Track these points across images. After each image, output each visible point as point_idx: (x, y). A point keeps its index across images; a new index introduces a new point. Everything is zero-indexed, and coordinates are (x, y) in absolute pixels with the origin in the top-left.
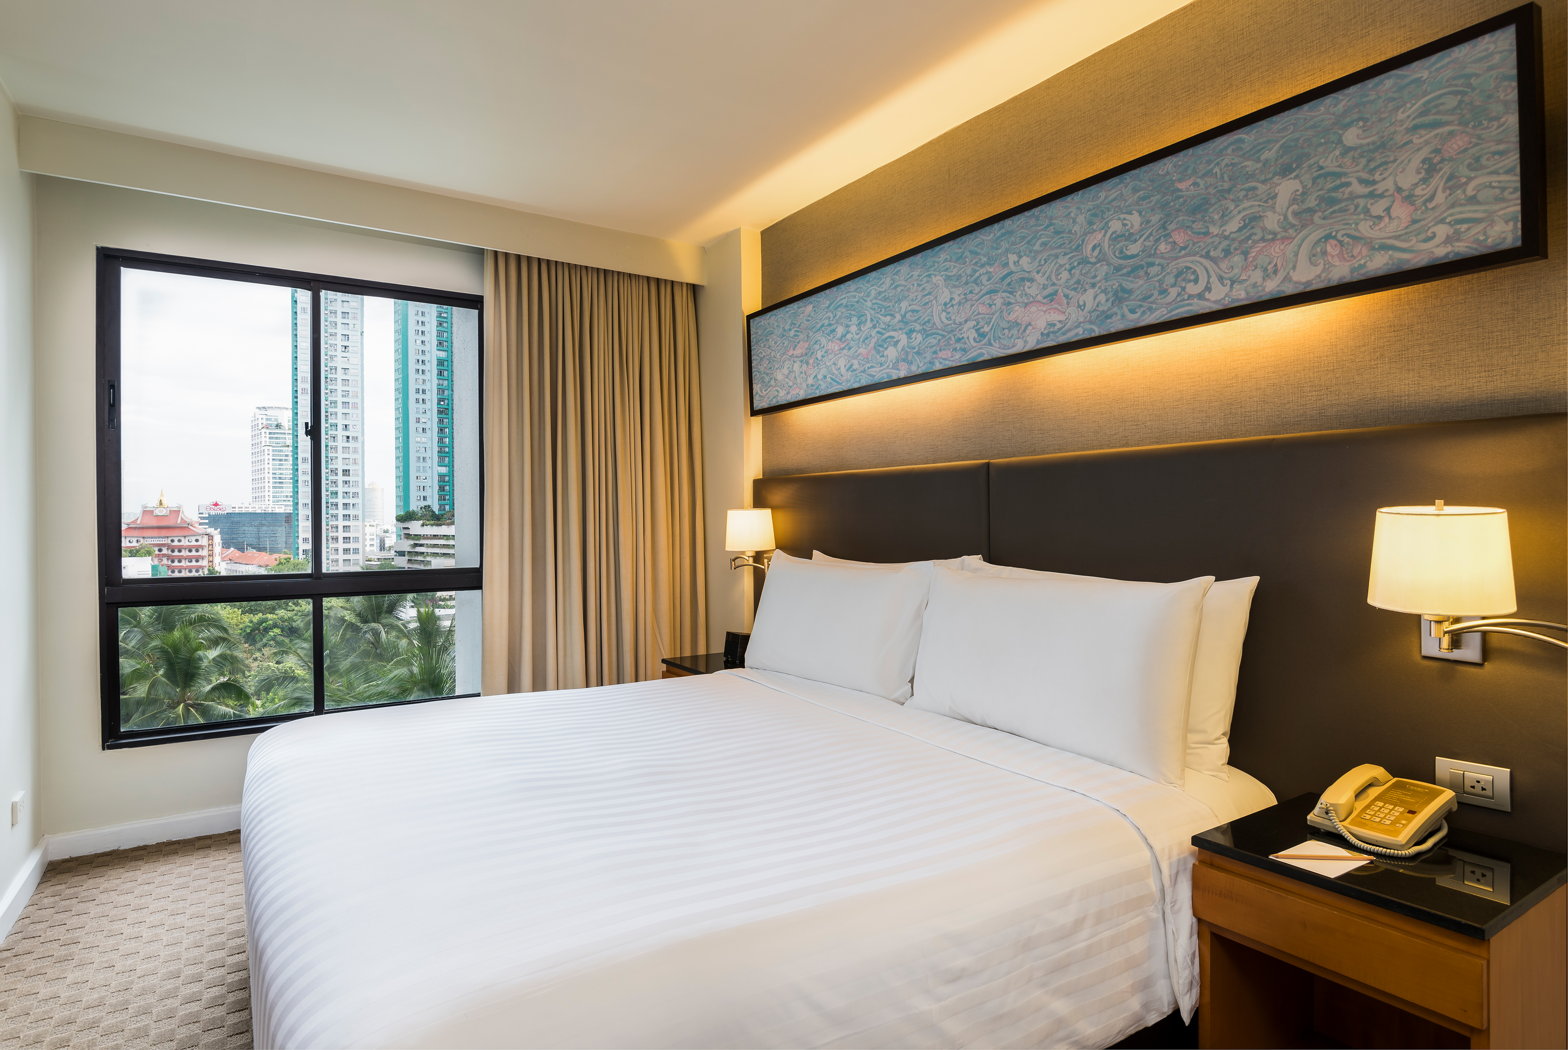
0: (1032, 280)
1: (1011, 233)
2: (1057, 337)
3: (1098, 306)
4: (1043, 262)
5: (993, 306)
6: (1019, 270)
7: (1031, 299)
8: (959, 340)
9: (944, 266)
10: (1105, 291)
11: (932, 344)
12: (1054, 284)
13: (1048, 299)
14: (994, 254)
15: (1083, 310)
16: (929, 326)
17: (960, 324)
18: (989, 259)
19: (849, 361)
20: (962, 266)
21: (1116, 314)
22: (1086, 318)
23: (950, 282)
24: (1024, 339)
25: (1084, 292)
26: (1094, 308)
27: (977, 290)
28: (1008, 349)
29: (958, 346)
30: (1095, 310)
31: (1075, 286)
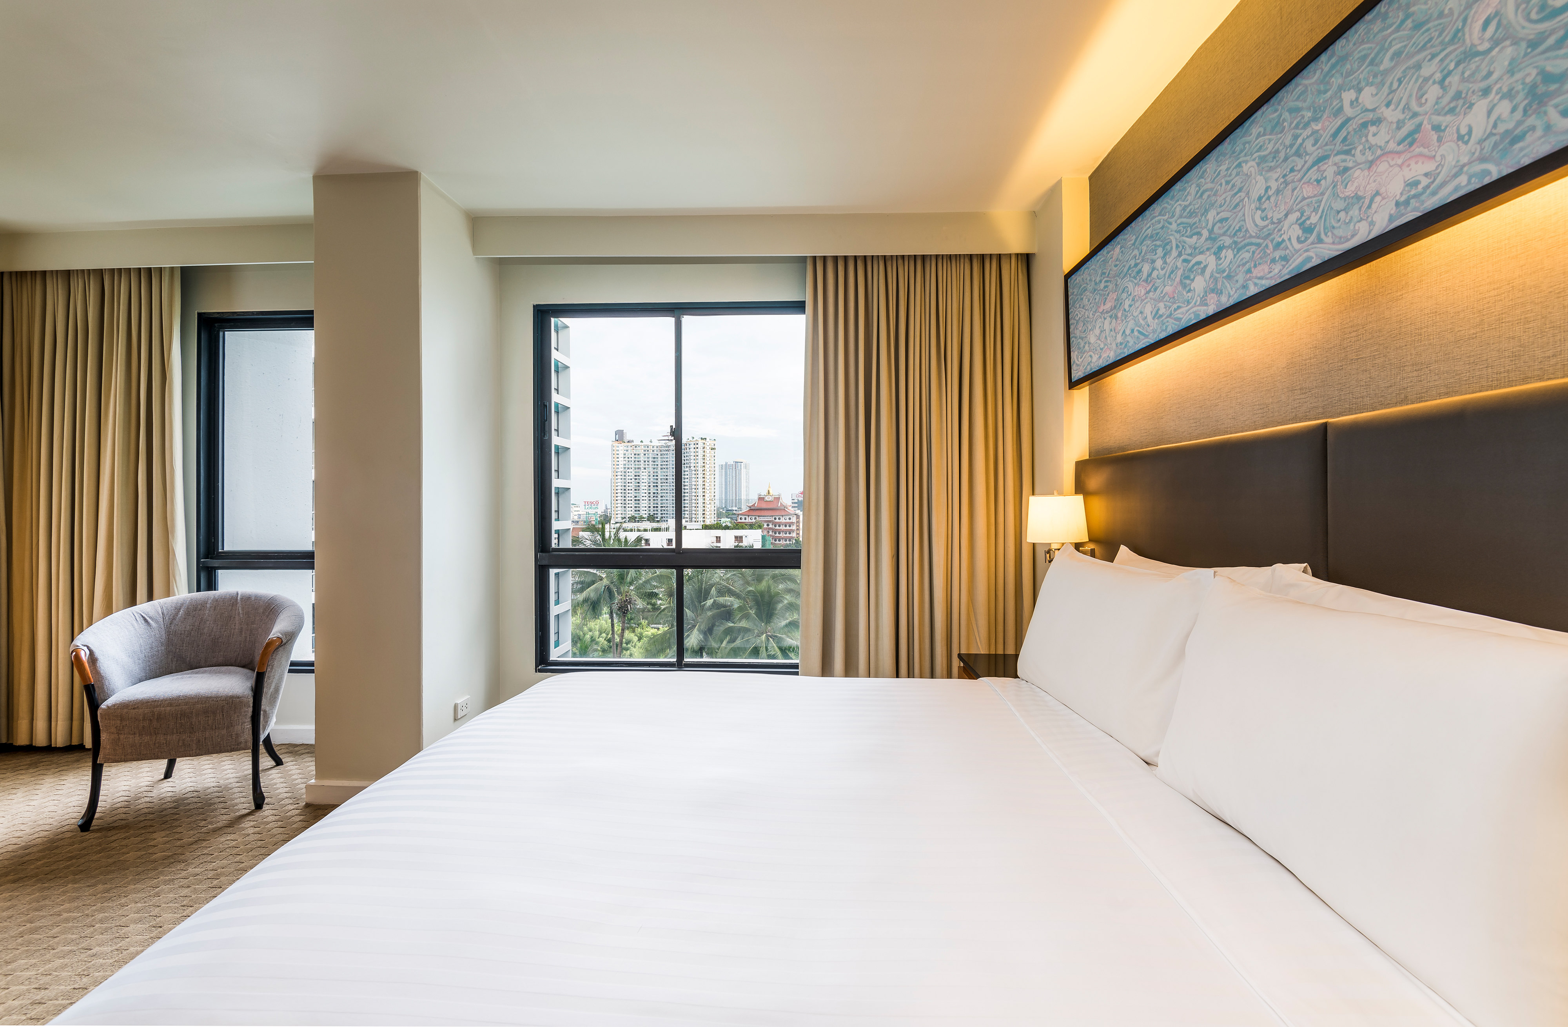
0: (1377, 122)
1: (1344, 59)
2: (1423, 202)
3: (1495, 126)
4: (1395, 85)
5: (1323, 182)
6: (1359, 112)
7: (1379, 152)
8: (1277, 246)
9: (1257, 145)
10: (1509, 95)
11: (1244, 261)
12: (1415, 115)
13: (1406, 142)
14: (1321, 101)
15: (1466, 143)
16: (1241, 235)
17: (1280, 221)
18: (1315, 111)
19: (1155, 306)
20: (1280, 136)
21: (1533, 128)
22: (1474, 153)
23: (1264, 165)
24: (1370, 219)
25: (1468, 110)
26: (1488, 131)
27: (1299, 162)
28: (1346, 242)
29: (1277, 254)
30: (1491, 134)
31: (1452, 105)
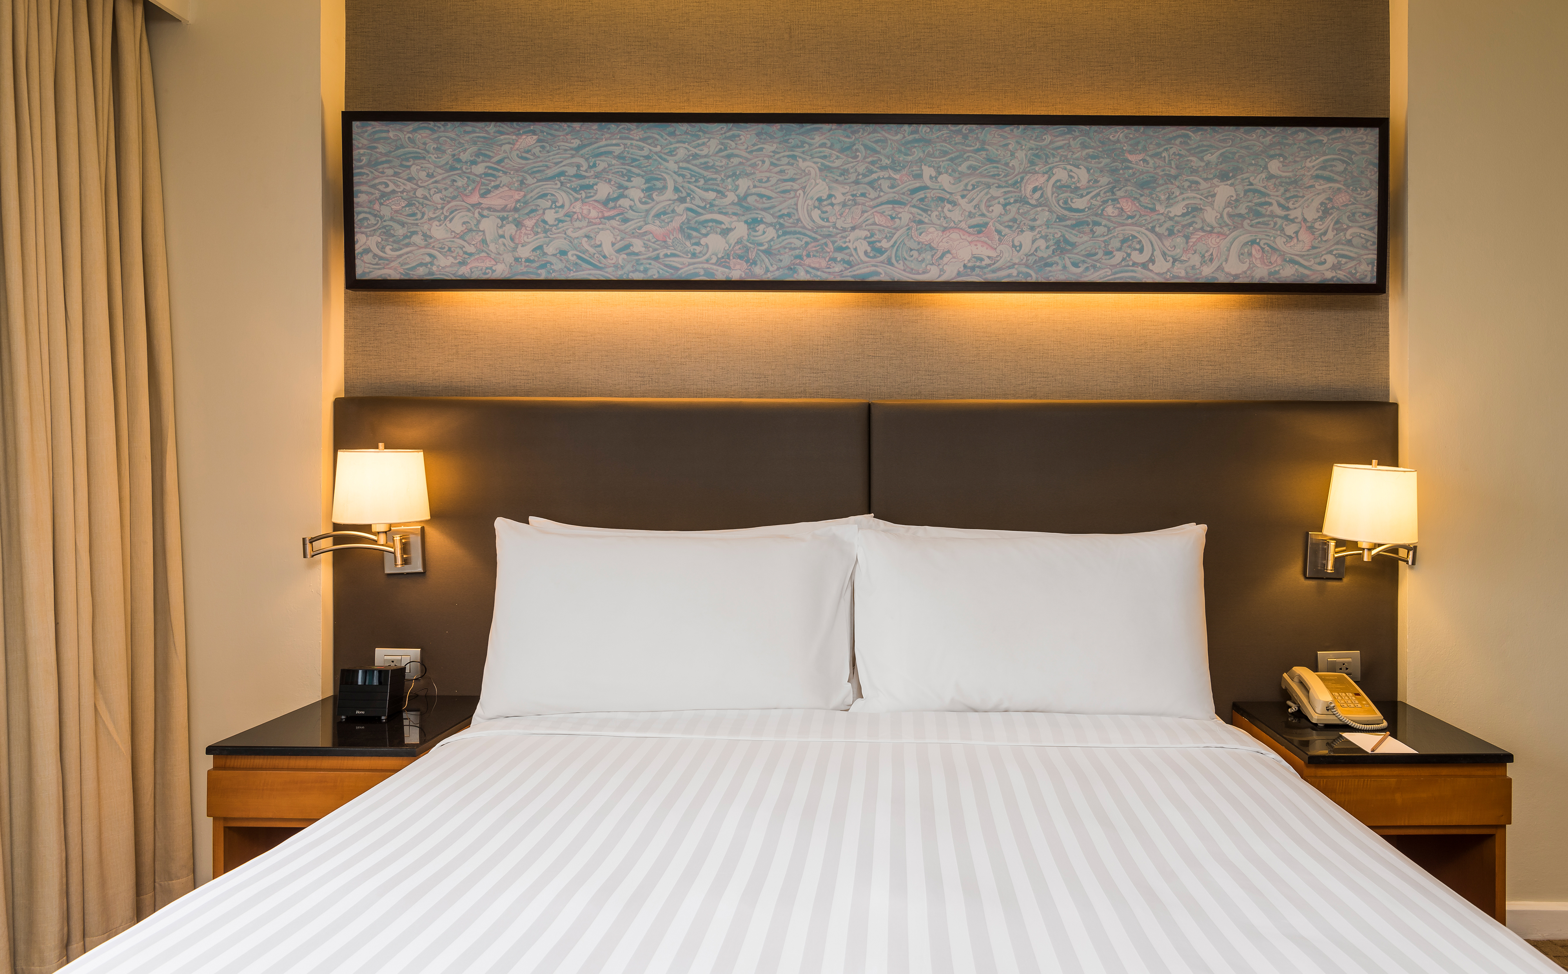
0: (954, 203)
1: (929, 142)
2: (985, 274)
3: (1036, 250)
4: (970, 187)
5: (897, 220)
6: (938, 188)
7: (952, 224)
8: (840, 249)
9: (820, 152)
10: (1045, 237)
11: (793, 246)
12: (983, 215)
13: (975, 229)
14: (901, 159)
15: (1018, 251)
16: (791, 221)
17: (844, 230)
18: (893, 162)
19: (622, 239)
20: (850, 160)
21: (1057, 264)
22: (1022, 260)
23: (828, 175)
24: (941, 267)
25: (1020, 232)
26: (1032, 252)
27: (873, 194)
28: (916, 274)
29: (839, 256)
30: (1032, 254)
31: (1010, 224)
